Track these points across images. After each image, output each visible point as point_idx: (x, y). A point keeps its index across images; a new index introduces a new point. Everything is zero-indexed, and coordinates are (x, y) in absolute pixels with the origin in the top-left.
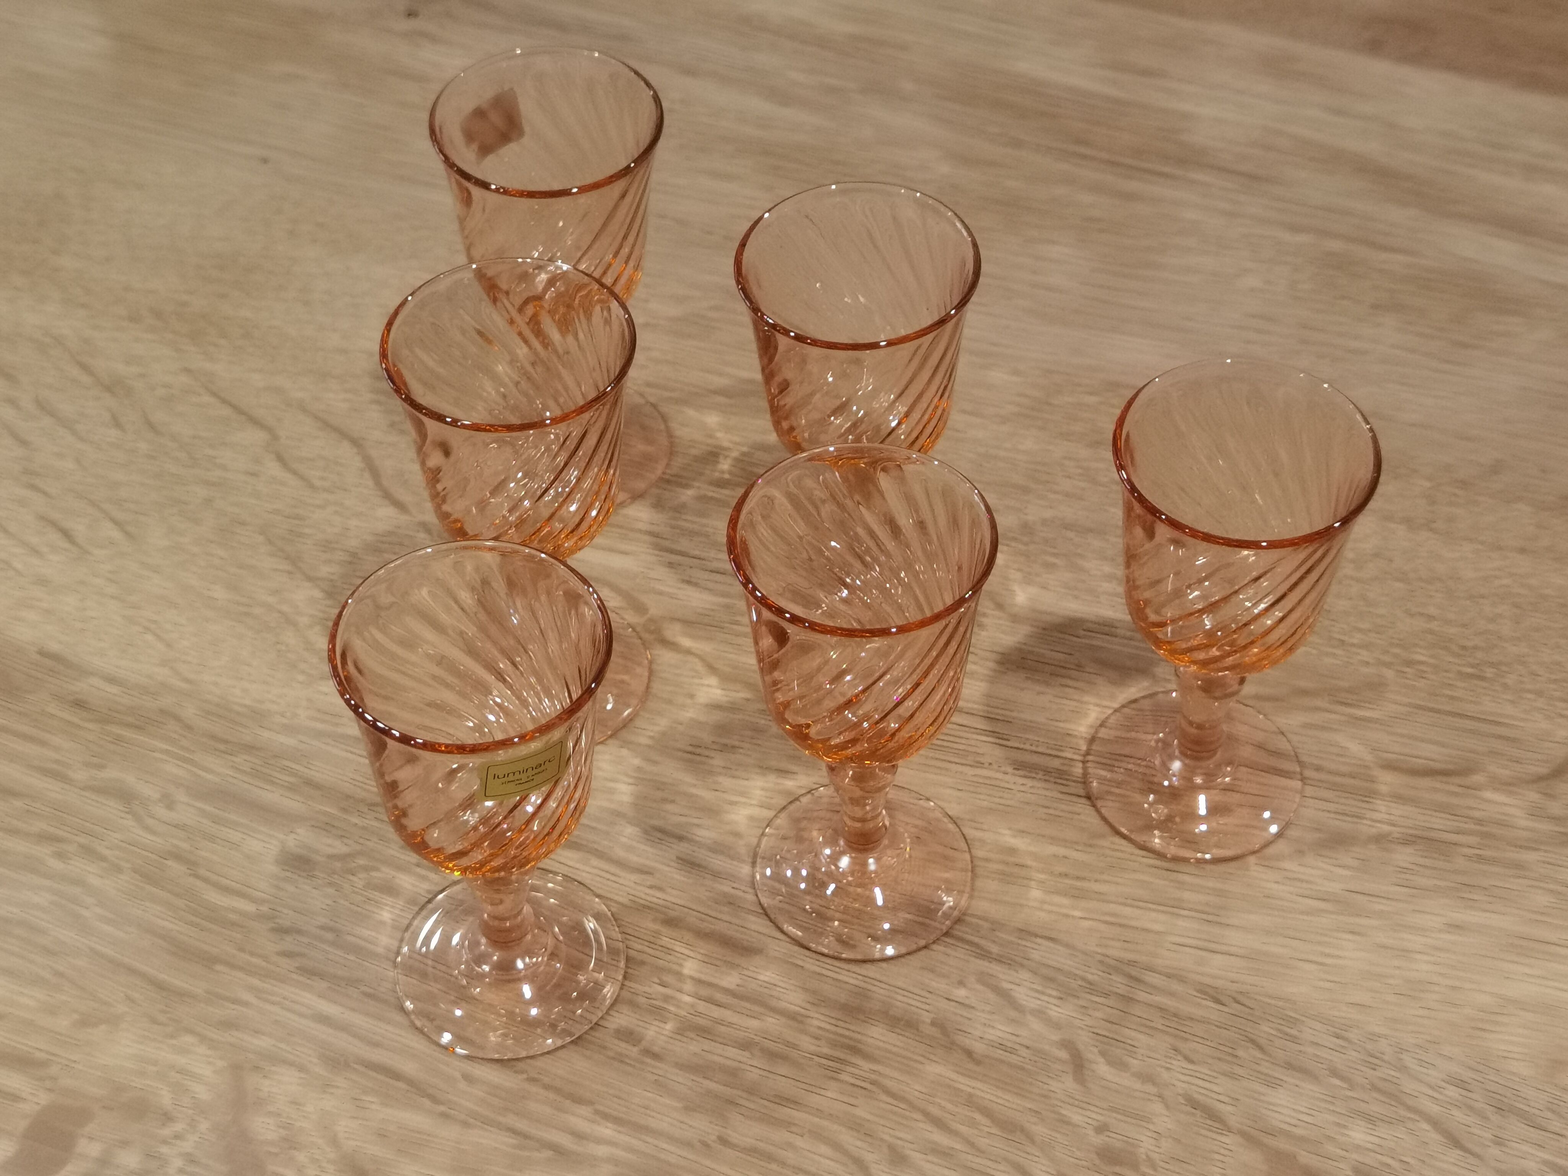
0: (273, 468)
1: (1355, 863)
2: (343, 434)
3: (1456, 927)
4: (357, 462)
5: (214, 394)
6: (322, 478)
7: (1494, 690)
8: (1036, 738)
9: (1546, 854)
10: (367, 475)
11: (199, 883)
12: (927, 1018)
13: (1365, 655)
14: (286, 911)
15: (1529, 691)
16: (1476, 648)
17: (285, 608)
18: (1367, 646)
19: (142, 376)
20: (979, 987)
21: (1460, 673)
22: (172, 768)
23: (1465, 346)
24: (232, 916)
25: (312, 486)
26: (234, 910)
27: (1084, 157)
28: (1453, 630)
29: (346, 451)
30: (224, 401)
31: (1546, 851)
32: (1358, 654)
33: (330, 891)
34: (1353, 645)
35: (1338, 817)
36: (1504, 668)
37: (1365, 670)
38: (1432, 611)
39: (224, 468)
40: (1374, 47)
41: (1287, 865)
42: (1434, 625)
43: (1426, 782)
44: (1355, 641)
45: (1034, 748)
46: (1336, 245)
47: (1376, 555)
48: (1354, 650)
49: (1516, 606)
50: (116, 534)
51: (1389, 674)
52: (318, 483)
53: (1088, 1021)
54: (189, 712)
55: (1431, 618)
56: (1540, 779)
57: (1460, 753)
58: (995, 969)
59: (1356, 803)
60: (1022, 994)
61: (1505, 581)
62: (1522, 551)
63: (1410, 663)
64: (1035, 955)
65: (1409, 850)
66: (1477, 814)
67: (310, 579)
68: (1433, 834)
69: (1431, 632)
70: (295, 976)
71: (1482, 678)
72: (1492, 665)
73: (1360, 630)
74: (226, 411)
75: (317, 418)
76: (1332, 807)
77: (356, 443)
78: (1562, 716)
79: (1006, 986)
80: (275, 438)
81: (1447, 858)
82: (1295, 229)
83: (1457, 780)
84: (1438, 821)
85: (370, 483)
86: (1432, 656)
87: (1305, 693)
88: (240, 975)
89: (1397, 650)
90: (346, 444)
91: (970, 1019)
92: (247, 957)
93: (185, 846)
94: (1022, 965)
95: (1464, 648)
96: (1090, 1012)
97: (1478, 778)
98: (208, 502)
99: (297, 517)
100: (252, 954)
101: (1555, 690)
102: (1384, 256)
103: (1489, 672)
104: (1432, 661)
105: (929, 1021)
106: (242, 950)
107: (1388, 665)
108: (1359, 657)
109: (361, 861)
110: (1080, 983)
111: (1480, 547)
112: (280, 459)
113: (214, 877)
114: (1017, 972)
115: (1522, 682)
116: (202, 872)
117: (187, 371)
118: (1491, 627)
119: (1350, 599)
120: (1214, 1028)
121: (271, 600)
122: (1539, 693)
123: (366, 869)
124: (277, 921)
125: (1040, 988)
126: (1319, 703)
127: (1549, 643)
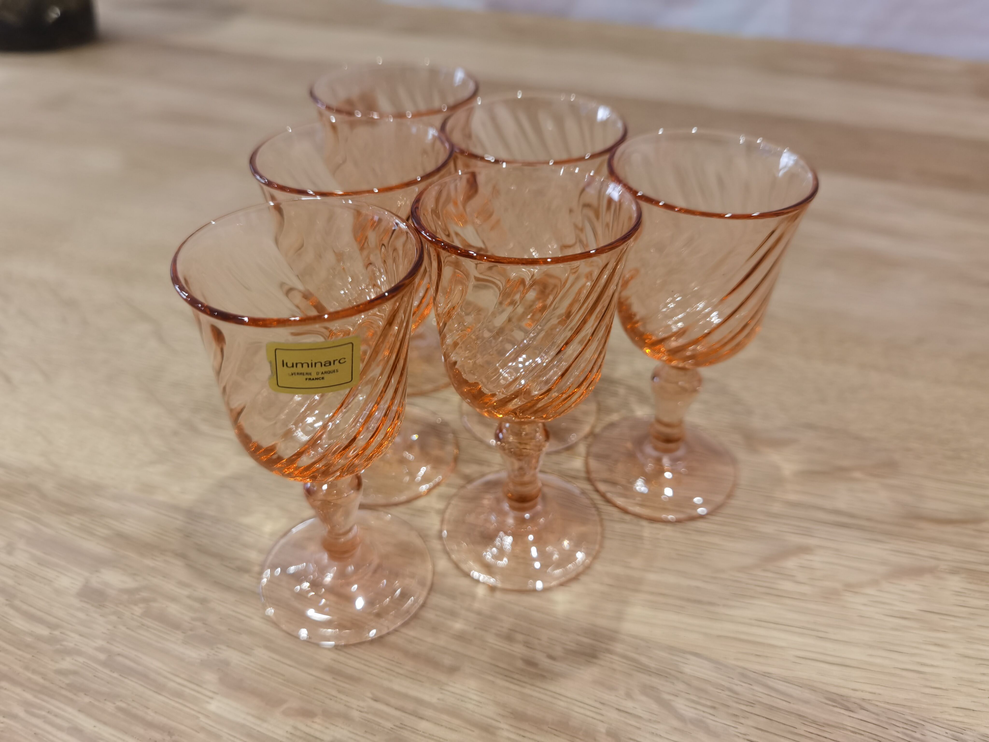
0: (154, 344)
1: (919, 589)
7: (973, 466)
11: (11, 612)
12: (602, 728)
14: (73, 635)
16: (948, 440)
17: (137, 420)
20: (643, 698)
21: (944, 455)
22: (22, 525)
24: (29, 639)
26: (31, 634)
28: (929, 429)
33: (114, 618)
35: (898, 554)
36: (973, 452)
37: (880, 455)
41: (868, 591)
42: (915, 427)
49: (965, 415)
50: (39, 378)
53: (742, 729)
54: (48, 486)
55: (911, 422)
58: (655, 681)
59: (906, 544)
60: (680, 705)
64: (687, 669)
65: (956, 578)
68: (971, 566)
70: (64, 692)
72: (964, 450)
79: (667, 697)
80: (160, 327)
83: (972, 526)
88: (18, 690)
91: (639, 729)
92: (29, 675)
93: (10, 582)
94: (677, 679)
96: (742, 721)
98: (106, 361)
100: (34, 672)
103: (964, 455)
105: (603, 730)
106: (27, 668)
109: (144, 594)
110: (728, 693)
113: (25, 607)
114: (673, 683)
116: (17, 603)
118: (954, 427)
120: (850, 733)
121: (129, 415)
123: (145, 600)
124: (65, 643)
125: (695, 698)
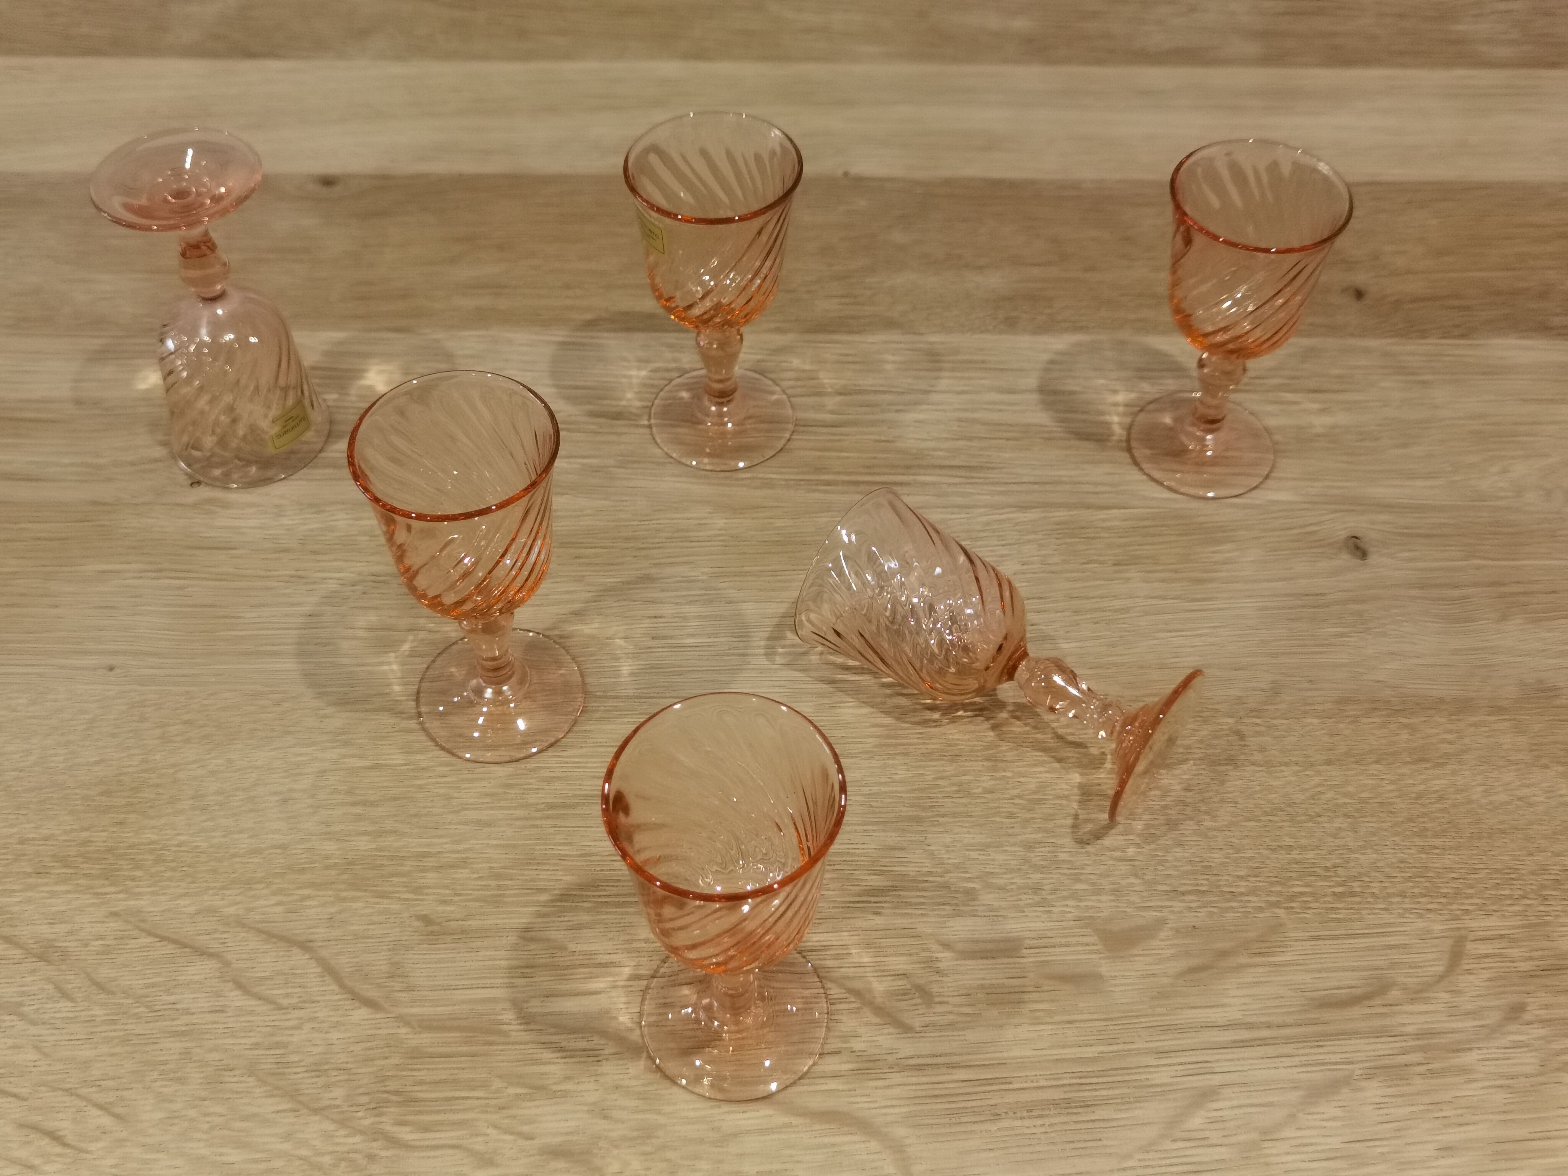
0: (236, 999)
1: (1339, 1112)
2: (290, 941)
3: (1447, 1149)
4: (314, 969)
5: (150, 934)
6: (287, 995)
8: (1033, 1073)
9: (1479, 1052)
10: (328, 979)
13: (1255, 901)
15: (1394, 895)
17: (304, 1152)
18: (1253, 892)
19: (71, 932)
21: (1334, 894)
23: (1199, 581)
25: (280, 1008)
27: (828, 483)
29: (299, 958)
30: (163, 938)
31: (1479, 1048)
32: (1250, 901)
34: (1242, 894)
35: (1304, 1069)
38: (1288, 841)
39: (187, 1012)
40: (1011, 324)
41: (1289, 1133)
42: (1295, 855)
43: (1356, 1011)
44: (1243, 890)
45: (1035, 1084)
46: (1062, 515)
48: (1246, 898)
49: (1346, 816)
50: (106, 1121)
51: (1280, 913)
52: (285, 1002)
56: (1441, 978)
57: (1369, 973)
59: (1313, 1051)
61: (1330, 795)
62: (1329, 762)
63: (1292, 898)
65: (1374, 1084)
66: (1409, 1029)
67: (316, 1111)
68: (1386, 1061)
71: (1352, 894)
72: (1355, 878)
73: (1241, 878)
74: (169, 948)
75: (260, 931)
76: (1296, 1060)
77: (305, 946)
78: (1429, 910)
80: (227, 964)
81: (1408, 1082)
82: (1024, 507)
83: (1378, 1001)
84: (1383, 1047)
85: (334, 987)
86: (1307, 885)
89: (1278, 888)
90: (296, 950)
95: (1327, 869)
97: (1395, 994)
98: (186, 1054)
99: (278, 1045)
101: (1413, 887)
102: (1102, 514)
103: (1356, 887)
104: (1308, 890)
107: (1277, 904)
108: (1253, 905)
111: (1296, 768)
112: (239, 986)
115: (1385, 888)
117: (115, 914)
118: (1338, 842)
119: (1221, 849)
121: (286, 1146)
122: (1402, 895)
126: (1240, 960)
127: (1388, 843)
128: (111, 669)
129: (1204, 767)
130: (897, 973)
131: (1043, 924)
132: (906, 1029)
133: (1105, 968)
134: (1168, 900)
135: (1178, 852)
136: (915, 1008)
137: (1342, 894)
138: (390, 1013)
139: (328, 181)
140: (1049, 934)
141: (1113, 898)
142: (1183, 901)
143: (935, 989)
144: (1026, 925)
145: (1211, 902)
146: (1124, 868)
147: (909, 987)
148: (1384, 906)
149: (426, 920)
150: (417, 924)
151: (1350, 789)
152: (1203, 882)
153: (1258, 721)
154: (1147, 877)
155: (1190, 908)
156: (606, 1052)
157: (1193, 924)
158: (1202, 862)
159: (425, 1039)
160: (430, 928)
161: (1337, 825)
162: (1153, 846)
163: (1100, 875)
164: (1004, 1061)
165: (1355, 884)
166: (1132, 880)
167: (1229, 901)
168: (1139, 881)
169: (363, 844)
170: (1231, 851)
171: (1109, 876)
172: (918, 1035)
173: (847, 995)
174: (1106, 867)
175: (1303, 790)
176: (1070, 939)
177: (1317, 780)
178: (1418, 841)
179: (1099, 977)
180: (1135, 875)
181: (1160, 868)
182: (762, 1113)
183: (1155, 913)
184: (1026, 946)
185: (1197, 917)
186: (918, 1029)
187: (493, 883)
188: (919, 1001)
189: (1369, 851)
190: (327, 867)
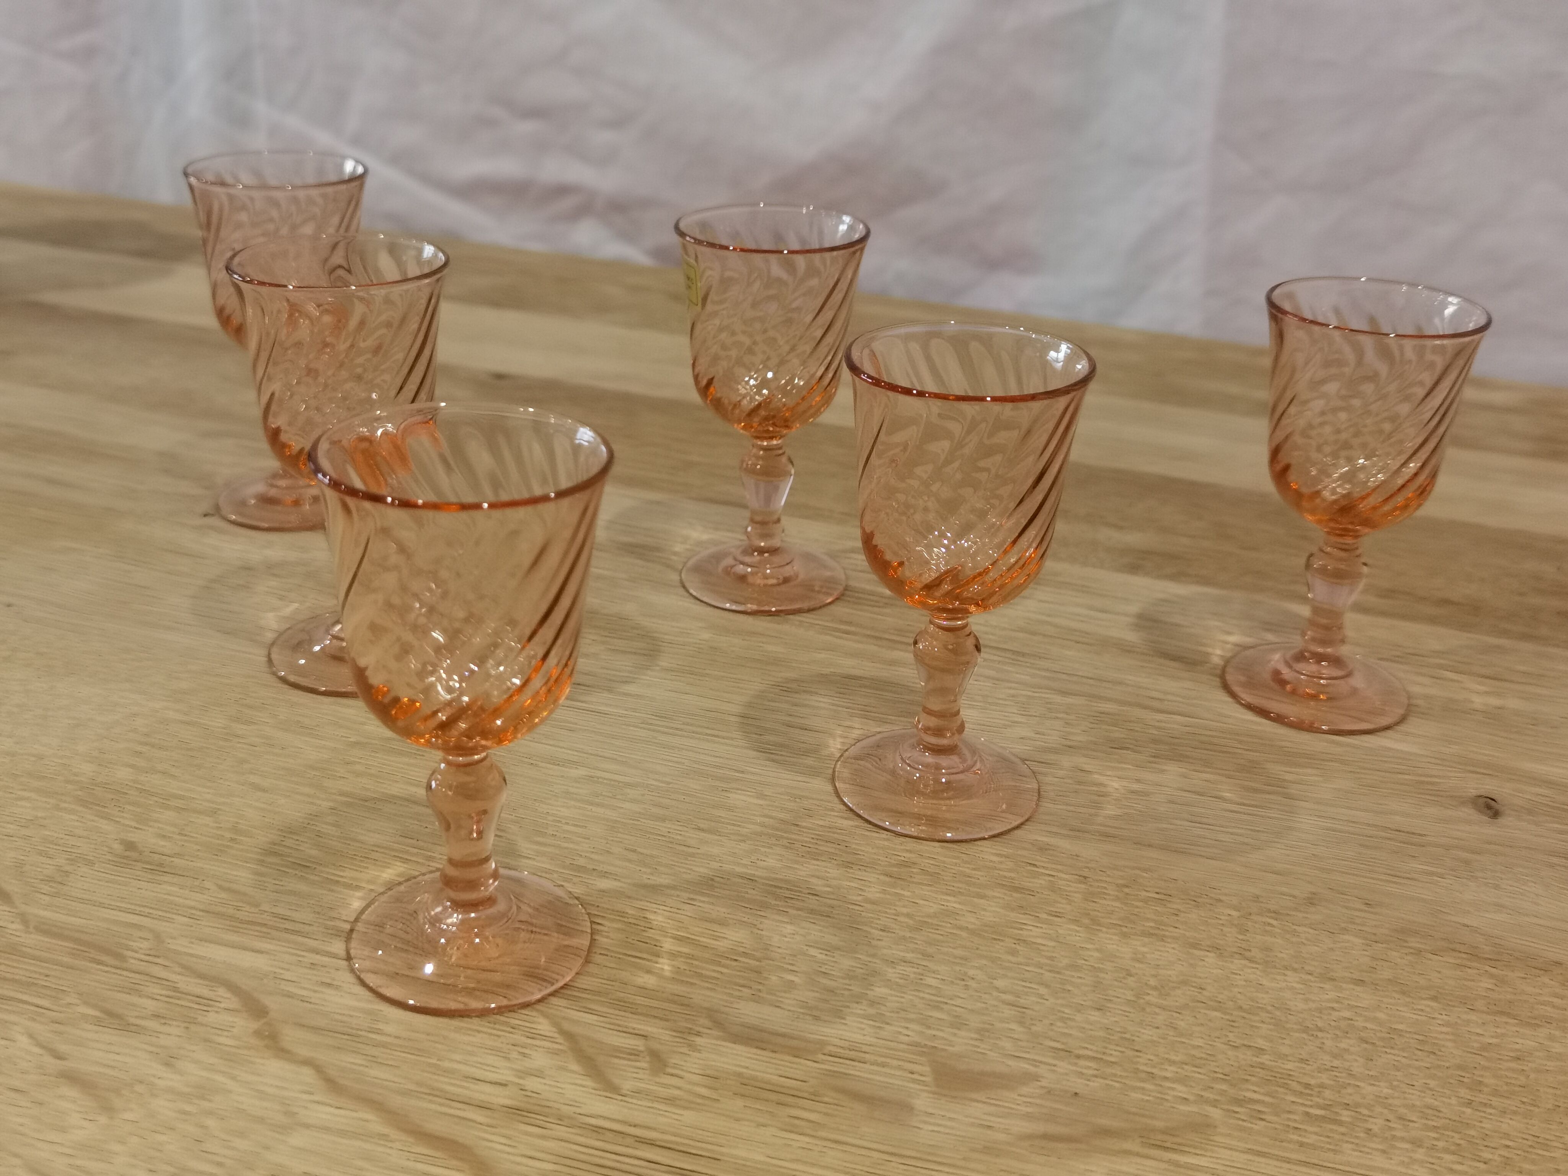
7: (1357, 1137)
13: (1181, 1090)
15: (1403, 1139)
16: (1322, 1086)
18: (1182, 1080)
21: (1308, 1115)
23: (1257, 791)
28: (1290, 1066)
32: (1173, 1089)
34: (1166, 1079)
36: (1365, 1112)
37: (1183, 1108)
38: (1261, 1043)
40: (1133, 569)
42: (1265, 1059)
44: (1168, 1075)
46: (1109, 707)
47: (1185, 983)
48: (1168, 1084)
49: (1362, 1040)
51: (1215, 1113)
55: (1261, 1051)
61: (1346, 1014)
62: (1361, 982)
63: (1240, 1102)
69: (1262, 1066)
72: (1346, 1106)
73: (1172, 1063)
78: (1451, 1170)
86: (1267, 1094)
87: (1107, 1132)
89: (1223, 1087)
95: (1307, 1086)
101: (1437, 1139)
102: (1160, 716)
103: (1346, 1116)
104: (1267, 1099)
107: (1215, 1104)
108: (1175, 1093)
111: (1308, 977)
115: (1391, 1129)
118: (1336, 1063)
119: (1158, 1028)
122: (1417, 1143)
126: (1127, 1145)
127: (1415, 1083)
128: (9, 605)
129: (1176, 946)
130: (637, 1032)
131: (862, 1037)
132: (611, 1088)
133: (922, 1102)
134: (1054, 1058)
135: (1095, 1016)
136: (636, 1070)
137: (1318, 1118)
138: (16, 908)
139: (500, 377)
140: (865, 1048)
141: (976, 1036)
142: (1076, 1064)
143: (675, 1060)
144: (840, 1032)
145: (1115, 1075)
146: (1008, 1012)
147: (642, 1048)
148: (1380, 1147)
149: (130, 846)
150: (117, 846)
151: (1381, 1015)
152: (1113, 1053)
153: (1274, 922)
154: (1034, 1028)
155: (1082, 1074)
156: (222, 1005)
157: (1077, 1091)
158: (1125, 1033)
159: (32, 939)
160: (127, 853)
161: (1342, 1045)
162: (1060, 1001)
163: (972, 1011)
164: (719, 1157)
165: (1345, 1113)
166: (1013, 1026)
167: (1143, 1081)
168: (1021, 1029)
169: (123, 774)
170: (1171, 1033)
171: (983, 1014)
172: (620, 1098)
173: (556, 1035)
174: (983, 1005)
175: (1307, 1000)
176: (888, 1060)
177: (1332, 995)
178: (1463, 1092)
179: (908, 1108)
180: (1021, 1023)
181: (1059, 1024)
182: (360, 1115)
183: (1026, 1066)
184: (826, 1051)
185: (1088, 1085)
186: (624, 1092)
187: (228, 835)
188: (644, 1065)
189: (1382, 1084)
190: (68, 782)
